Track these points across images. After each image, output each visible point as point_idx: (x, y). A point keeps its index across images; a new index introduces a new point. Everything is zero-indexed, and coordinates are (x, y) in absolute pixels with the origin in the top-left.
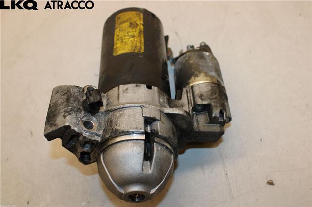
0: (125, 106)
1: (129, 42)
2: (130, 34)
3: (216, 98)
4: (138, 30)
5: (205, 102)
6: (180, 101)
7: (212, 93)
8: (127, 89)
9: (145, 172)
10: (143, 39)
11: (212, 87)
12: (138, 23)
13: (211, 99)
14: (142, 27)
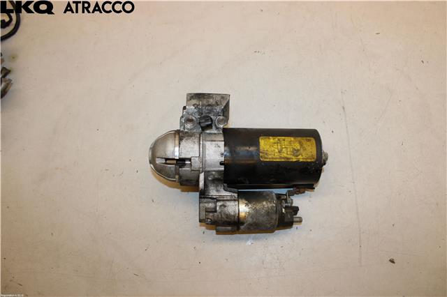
0: (201, 145)
1: (273, 149)
2: (284, 150)
3: (222, 217)
4: (289, 156)
5: (218, 209)
6: (222, 189)
7: (227, 215)
8: (219, 147)
9: (157, 159)
10: (278, 160)
11: (234, 216)
12: (300, 157)
13: (220, 213)
14: (294, 160)
